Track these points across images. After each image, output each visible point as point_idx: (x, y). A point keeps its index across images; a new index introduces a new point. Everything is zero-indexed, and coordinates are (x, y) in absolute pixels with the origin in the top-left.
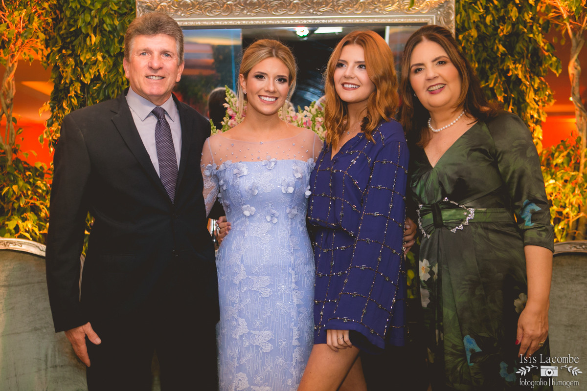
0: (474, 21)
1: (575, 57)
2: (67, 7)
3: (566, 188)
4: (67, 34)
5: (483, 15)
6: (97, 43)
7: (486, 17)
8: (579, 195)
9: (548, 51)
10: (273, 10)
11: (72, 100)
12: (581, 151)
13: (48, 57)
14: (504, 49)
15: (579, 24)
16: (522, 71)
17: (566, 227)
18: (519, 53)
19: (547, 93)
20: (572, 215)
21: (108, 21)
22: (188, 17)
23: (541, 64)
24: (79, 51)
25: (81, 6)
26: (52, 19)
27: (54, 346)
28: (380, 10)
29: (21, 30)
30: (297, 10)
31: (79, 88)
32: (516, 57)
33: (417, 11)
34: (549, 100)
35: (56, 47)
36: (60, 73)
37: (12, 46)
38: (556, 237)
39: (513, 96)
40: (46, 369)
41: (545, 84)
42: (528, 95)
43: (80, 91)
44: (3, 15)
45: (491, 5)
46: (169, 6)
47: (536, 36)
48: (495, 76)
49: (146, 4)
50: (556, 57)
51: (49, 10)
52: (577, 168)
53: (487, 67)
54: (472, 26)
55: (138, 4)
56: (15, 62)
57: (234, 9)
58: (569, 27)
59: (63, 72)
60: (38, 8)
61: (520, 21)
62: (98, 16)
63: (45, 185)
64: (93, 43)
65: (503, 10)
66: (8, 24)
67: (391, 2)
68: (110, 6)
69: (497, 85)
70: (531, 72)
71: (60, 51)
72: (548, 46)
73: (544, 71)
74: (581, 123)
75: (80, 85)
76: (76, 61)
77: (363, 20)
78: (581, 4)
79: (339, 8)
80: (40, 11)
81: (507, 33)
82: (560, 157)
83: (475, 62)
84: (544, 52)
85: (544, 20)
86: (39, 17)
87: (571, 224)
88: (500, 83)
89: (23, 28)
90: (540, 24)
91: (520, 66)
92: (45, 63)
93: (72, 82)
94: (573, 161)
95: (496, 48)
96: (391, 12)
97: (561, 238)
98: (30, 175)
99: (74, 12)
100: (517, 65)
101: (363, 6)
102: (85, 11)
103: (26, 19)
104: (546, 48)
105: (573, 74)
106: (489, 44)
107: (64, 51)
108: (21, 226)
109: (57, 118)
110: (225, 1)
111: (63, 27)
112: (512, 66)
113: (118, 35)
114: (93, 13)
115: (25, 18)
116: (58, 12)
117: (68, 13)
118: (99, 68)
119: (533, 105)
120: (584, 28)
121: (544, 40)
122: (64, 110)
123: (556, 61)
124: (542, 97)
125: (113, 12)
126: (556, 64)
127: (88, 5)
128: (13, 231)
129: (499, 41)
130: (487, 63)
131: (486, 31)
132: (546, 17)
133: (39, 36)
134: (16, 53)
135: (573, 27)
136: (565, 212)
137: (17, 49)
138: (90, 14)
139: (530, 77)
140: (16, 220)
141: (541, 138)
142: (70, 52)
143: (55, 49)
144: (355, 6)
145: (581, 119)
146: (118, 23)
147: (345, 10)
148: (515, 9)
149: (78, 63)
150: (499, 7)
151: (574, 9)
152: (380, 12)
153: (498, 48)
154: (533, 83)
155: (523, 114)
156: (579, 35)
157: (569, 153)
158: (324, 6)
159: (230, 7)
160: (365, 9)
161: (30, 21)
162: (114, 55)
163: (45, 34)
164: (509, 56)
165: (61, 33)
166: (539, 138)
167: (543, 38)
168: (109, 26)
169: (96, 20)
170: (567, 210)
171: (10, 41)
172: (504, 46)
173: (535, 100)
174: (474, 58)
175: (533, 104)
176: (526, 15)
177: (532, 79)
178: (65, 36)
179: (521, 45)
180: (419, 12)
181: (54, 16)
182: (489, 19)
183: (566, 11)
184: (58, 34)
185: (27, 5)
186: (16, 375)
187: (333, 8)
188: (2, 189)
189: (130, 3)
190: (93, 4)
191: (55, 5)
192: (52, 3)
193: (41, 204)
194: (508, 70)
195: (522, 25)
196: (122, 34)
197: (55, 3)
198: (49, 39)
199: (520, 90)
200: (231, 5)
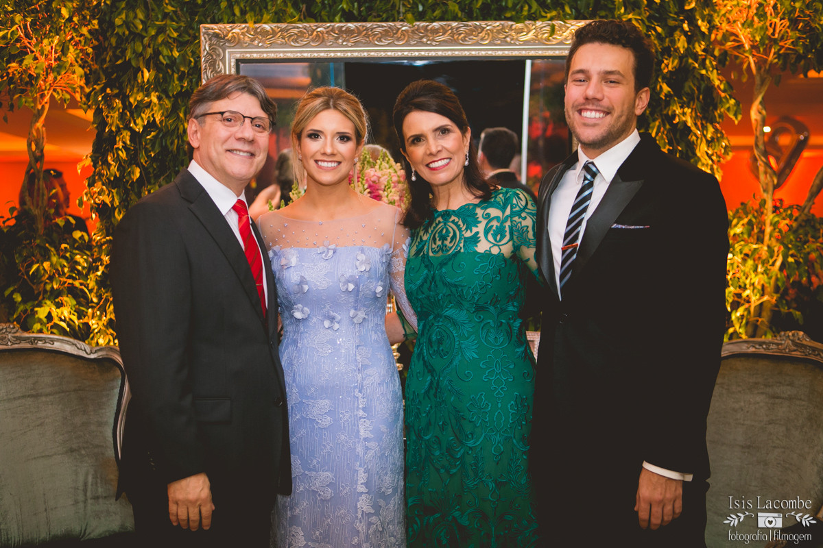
1: (760, 98)
2: (112, 33)
3: (747, 265)
4: (112, 68)
6: (151, 80)
8: (763, 274)
9: (724, 91)
10: (375, 38)
11: (120, 152)
12: (766, 218)
13: (88, 96)
14: (669, 89)
15: (765, 57)
16: (691, 117)
17: (746, 313)
18: (688, 94)
19: (724, 144)
20: (753, 298)
21: (165, 52)
22: (267, 48)
23: (716, 108)
24: (128, 90)
25: (130, 31)
26: (94, 48)
27: (95, 471)
28: (512, 40)
29: (53, 62)
30: (406, 38)
31: (128, 138)
32: (685, 99)
33: (558, 41)
34: (726, 152)
35: (98, 85)
36: (103, 117)
37: (42, 82)
38: (733, 326)
39: (680, 148)
40: (85, 501)
41: (721, 133)
42: (698, 147)
43: (130, 141)
44: (29, 43)
45: (654, 33)
46: (243, 34)
47: (709, 73)
48: (657, 123)
49: (213, 31)
50: (734, 99)
51: (89, 36)
52: (760, 240)
55: (204, 30)
56: (46, 103)
57: (326, 38)
58: (752, 60)
59: (107, 117)
60: (74, 34)
61: (690, 53)
62: (152, 46)
63: (86, 261)
64: (146, 80)
65: (667, 40)
66: (35, 55)
67: (526, 30)
68: (168, 32)
69: (660, 134)
70: (704, 118)
71: (103, 90)
72: (724, 84)
73: (720, 116)
74: (766, 181)
75: (129, 133)
76: (123, 103)
77: (490, 52)
78: (767, 33)
79: (460, 37)
80: (77, 39)
81: (673, 68)
82: (739, 225)
84: (720, 92)
85: (720, 50)
86: (77, 44)
87: (752, 309)
88: (663, 132)
89: (55, 60)
90: (715, 57)
91: (690, 110)
92: (85, 104)
93: (119, 129)
94: (756, 230)
95: (658, 87)
96: (526, 42)
97: (740, 327)
98: (65, 248)
99: (121, 40)
100: (686, 110)
101: (491, 34)
102: (136, 39)
103: (59, 49)
104: (722, 87)
105: (756, 120)
107: (108, 91)
108: (54, 314)
109: (101, 175)
110: (315, 28)
111: (108, 59)
112: (678, 111)
113: (179, 70)
114: (146, 41)
115: (58, 48)
116: (101, 38)
117: (113, 41)
118: (154, 112)
119: (705, 159)
120: (771, 61)
121: (720, 77)
122: (109, 166)
123: (735, 105)
124: (716, 150)
125: (170, 40)
126: (735, 108)
127: (137, 32)
128: (45, 320)
129: (663, 78)
132: (723, 47)
133: (76, 71)
134: (46, 92)
135: (756, 61)
136: (745, 294)
137: (48, 88)
138: (142, 42)
139: (702, 124)
140: (48, 306)
142: (116, 91)
143: (97, 87)
144: (481, 35)
145: (766, 177)
146: (178, 54)
147: (467, 39)
148: (683, 38)
149: (126, 105)
150: (664, 35)
151: (758, 39)
152: (512, 42)
153: (661, 87)
154: (705, 132)
156: (765, 71)
157: (750, 221)
158: (441, 34)
159: (321, 35)
160: (494, 39)
161: (64, 51)
162: (173, 95)
163: (83, 67)
164: (676, 99)
165: (105, 66)
167: (718, 74)
168: (166, 58)
169: (150, 51)
170: (748, 292)
171: (38, 75)
172: (668, 85)
173: (707, 154)
176: (697, 45)
177: (704, 128)
178: (110, 71)
179: (691, 84)
180: (561, 43)
181: (96, 43)
183: (748, 40)
184: (101, 68)
185: (60, 30)
186: (46, 510)
187: (453, 37)
188: (30, 266)
189: (193, 29)
190: (145, 29)
191: (96, 30)
192: (93, 27)
193: (81, 284)
194: (674, 115)
195: (692, 58)
196: (182, 69)
197: (97, 27)
198: (90, 74)
199: (689, 141)
200: (322, 33)
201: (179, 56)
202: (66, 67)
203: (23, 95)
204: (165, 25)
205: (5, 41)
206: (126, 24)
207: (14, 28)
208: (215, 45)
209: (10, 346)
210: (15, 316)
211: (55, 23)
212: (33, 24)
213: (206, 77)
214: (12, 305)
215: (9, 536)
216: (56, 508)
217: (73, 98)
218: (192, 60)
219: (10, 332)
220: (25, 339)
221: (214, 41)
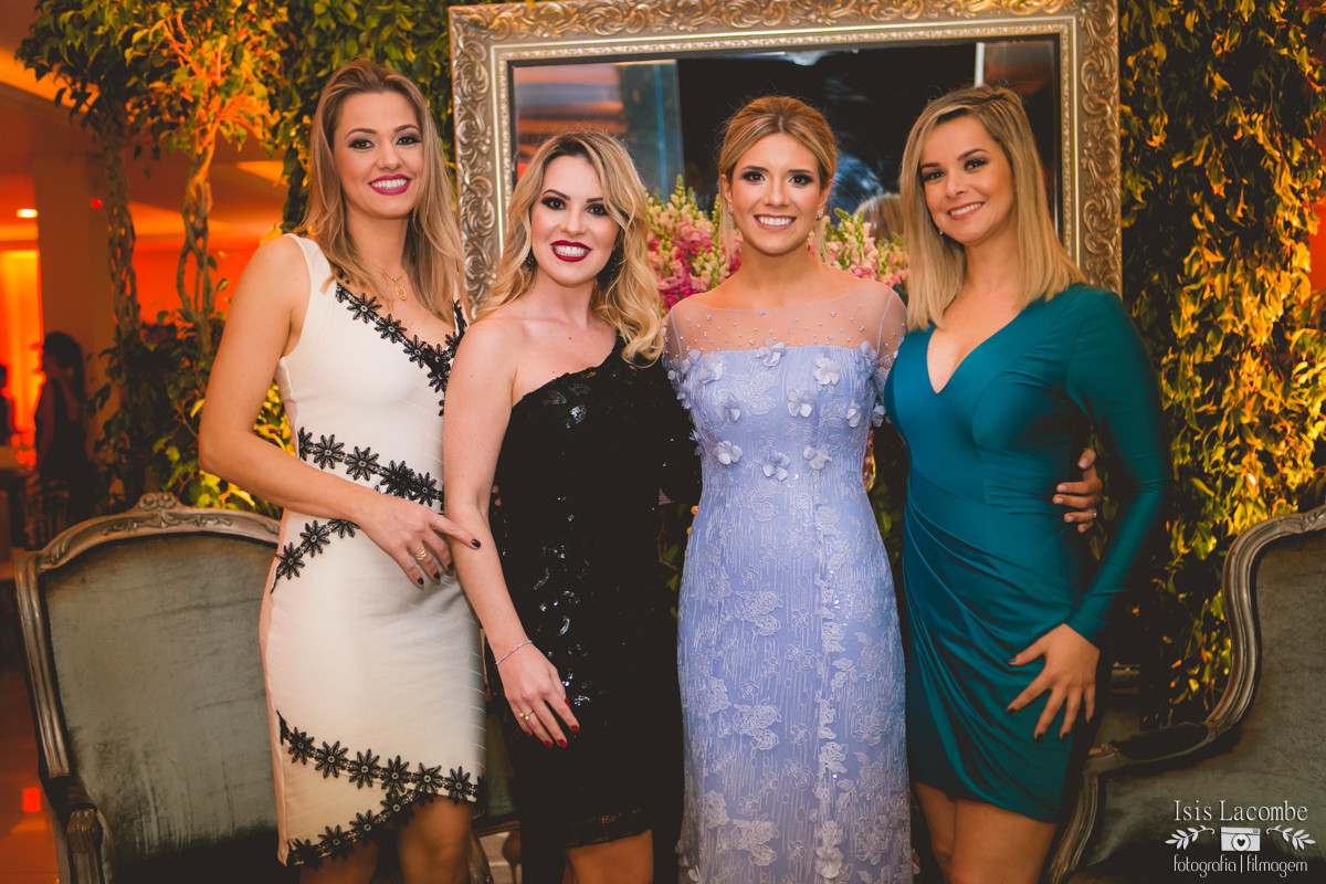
0: (1160, 25)
2: (310, 28)
4: (312, 83)
5: (1178, 11)
7: (1185, 15)
9: (1320, 83)
10: (731, 18)
13: (274, 130)
14: (1225, 83)
16: (1263, 130)
18: (1257, 91)
19: (1320, 172)
21: (395, 53)
22: (557, 40)
23: (1306, 112)
25: (339, 25)
26: (282, 53)
28: (957, 10)
29: (218, 77)
30: (782, 15)
32: (1252, 98)
33: (1035, 10)
35: (291, 111)
36: (299, 163)
37: (203, 111)
39: (1245, 182)
41: (1316, 154)
42: (1277, 179)
44: (182, 49)
46: (517, 19)
47: (1295, 53)
48: (1205, 140)
49: (469, 17)
51: (273, 34)
53: (1189, 122)
54: (1156, 36)
55: (455, 16)
56: (210, 143)
57: (651, 21)
59: (305, 161)
60: (251, 32)
61: (1260, 20)
62: (373, 45)
66: (191, 68)
68: (398, 22)
69: (1211, 159)
70: (1286, 129)
71: (298, 119)
72: (1321, 72)
73: (1314, 126)
77: (921, 33)
79: (871, 11)
80: (255, 39)
81: (1231, 48)
83: (1162, 114)
84: (1313, 84)
85: (1311, 14)
86: (254, 48)
88: (1217, 156)
89: (223, 74)
90: (1303, 25)
91: (1261, 117)
92: (269, 143)
95: (1207, 79)
96: (980, 15)
99: (325, 37)
100: (1255, 116)
101: (922, 3)
102: (348, 35)
103: (228, 56)
104: (1317, 76)
106: (1192, 72)
110: (632, 4)
111: (304, 69)
112: (1242, 119)
114: (363, 37)
115: (226, 54)
116: (292, 37)
117: (312, 40)
119: (1289, 199)
121: (1314, 60)
124: (1307, 183)
125: (401, 35)
127: (349, 23)
128: (216, 489)
129: (1215, 65)
130: (1189, 114)
131: (1186, 45)
132: (1317, 9)
133: (256, 90)
134: (209, 126)
137: (212, 119)
138: (357, 39)
139: (1282, 139)
141: (1307, 268)
143: (289, 115)
144: (905, 5)
146: (414, 57)
147: (883, 12)
152: (958, 14)
153: (1211, 80)
154: (1288, 153)
155: (1268, 219)
158: (839, 5)
159: (642, 16)
160: (927, 9)
161: (236, 58)
163: (266, 84)
164: (1237, 98)
165: (300, 81)
166: (1303, 271)
167: (1310, 54)
168: (396, 64)
169: (370, 53)
171: (196, 100)
172: (1224, 77)
173: (1293, 189)
174: (1160, 105)
175: (1291, 199)
176: (1272, 7)
177: (1287, 146)
178: (307, 87)
179: (1263, 73)
180: (1040, 12)
181: (284, 45)
182: (1191, 20)
184: (294, 84)
185: (229, 26)
186: (226, 788)
187: (860, 10)
188: (191, 404)
189: (437, 14)
190: (362, 19)
191: (285, 24)
192: (280, 19)
193: (271, 431)
194: (1235, 127)
195: (1264, 29)
196: (422, 80)
197: (285, 19)
198: (277, 94)
199: (1262, 169)
200: (644, 11)
201: (416, 59)
202: (238, 85)
203: (174, 133)
204: (394, 11)
205: (145, 47)
206: (332, 11)
207: (158, 25)
208: (474, 39)
209: (164, 529)
210: (170, 484)
211: (221, 14)
212: (187, 17)
213: (459, 90)
214: (166, 466)
215: (172, 829)
216: (242, 784)
217: (251, 135)
218: (437, 64)
219: (163, 507)
220: (187, 518)
221: (472, 32)
